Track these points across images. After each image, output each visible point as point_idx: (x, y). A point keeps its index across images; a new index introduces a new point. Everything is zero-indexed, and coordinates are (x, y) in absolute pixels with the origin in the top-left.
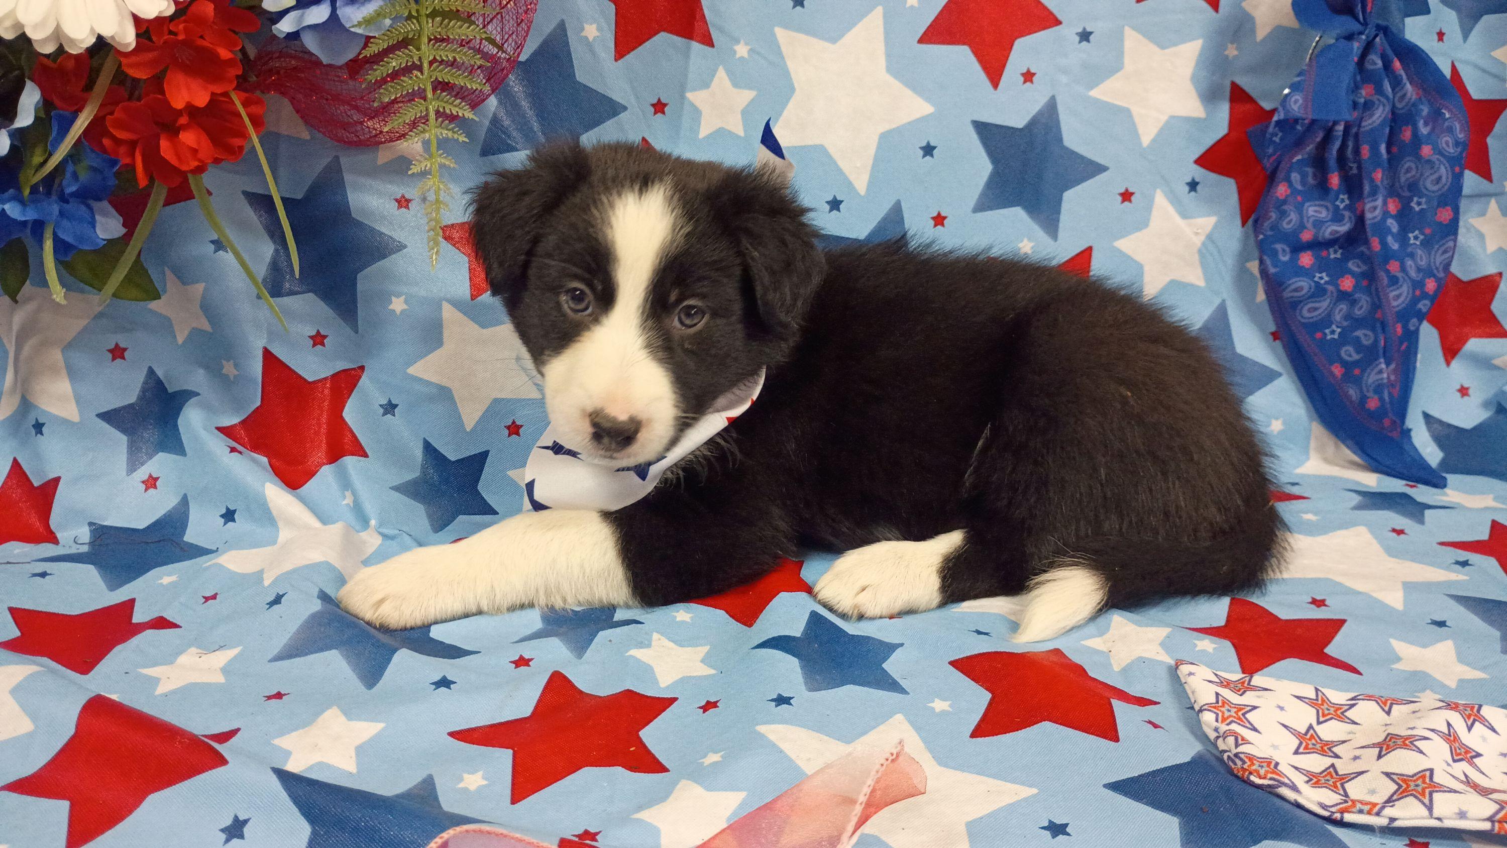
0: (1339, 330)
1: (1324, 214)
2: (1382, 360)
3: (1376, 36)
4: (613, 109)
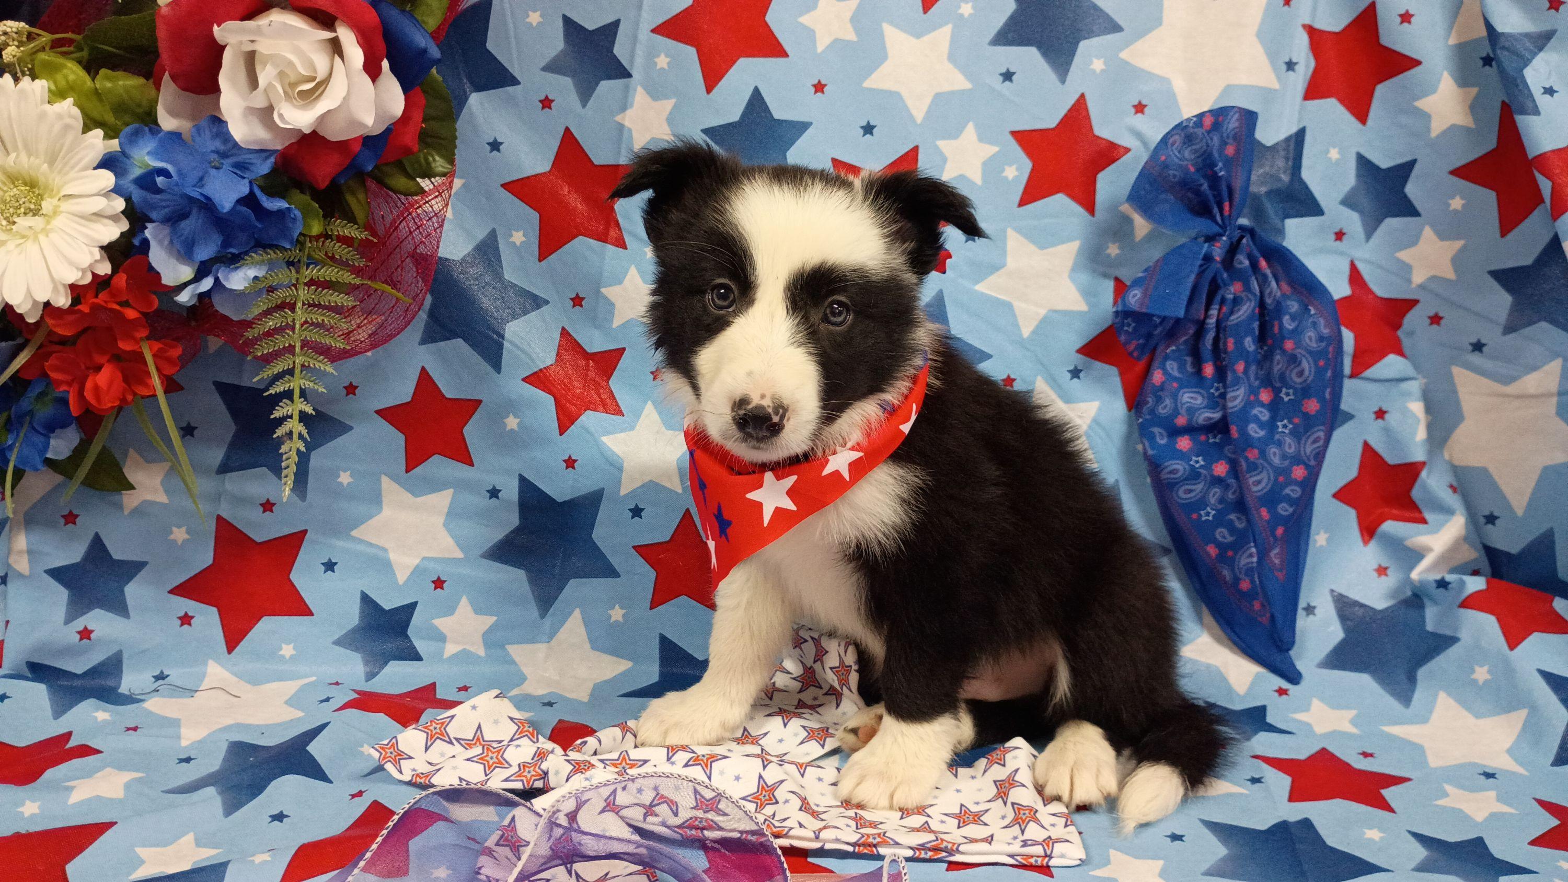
0: (1214, 512)
1: (1199, 401)
2: (1252, 544)
3: (1242, 237)
4: (537, 302)
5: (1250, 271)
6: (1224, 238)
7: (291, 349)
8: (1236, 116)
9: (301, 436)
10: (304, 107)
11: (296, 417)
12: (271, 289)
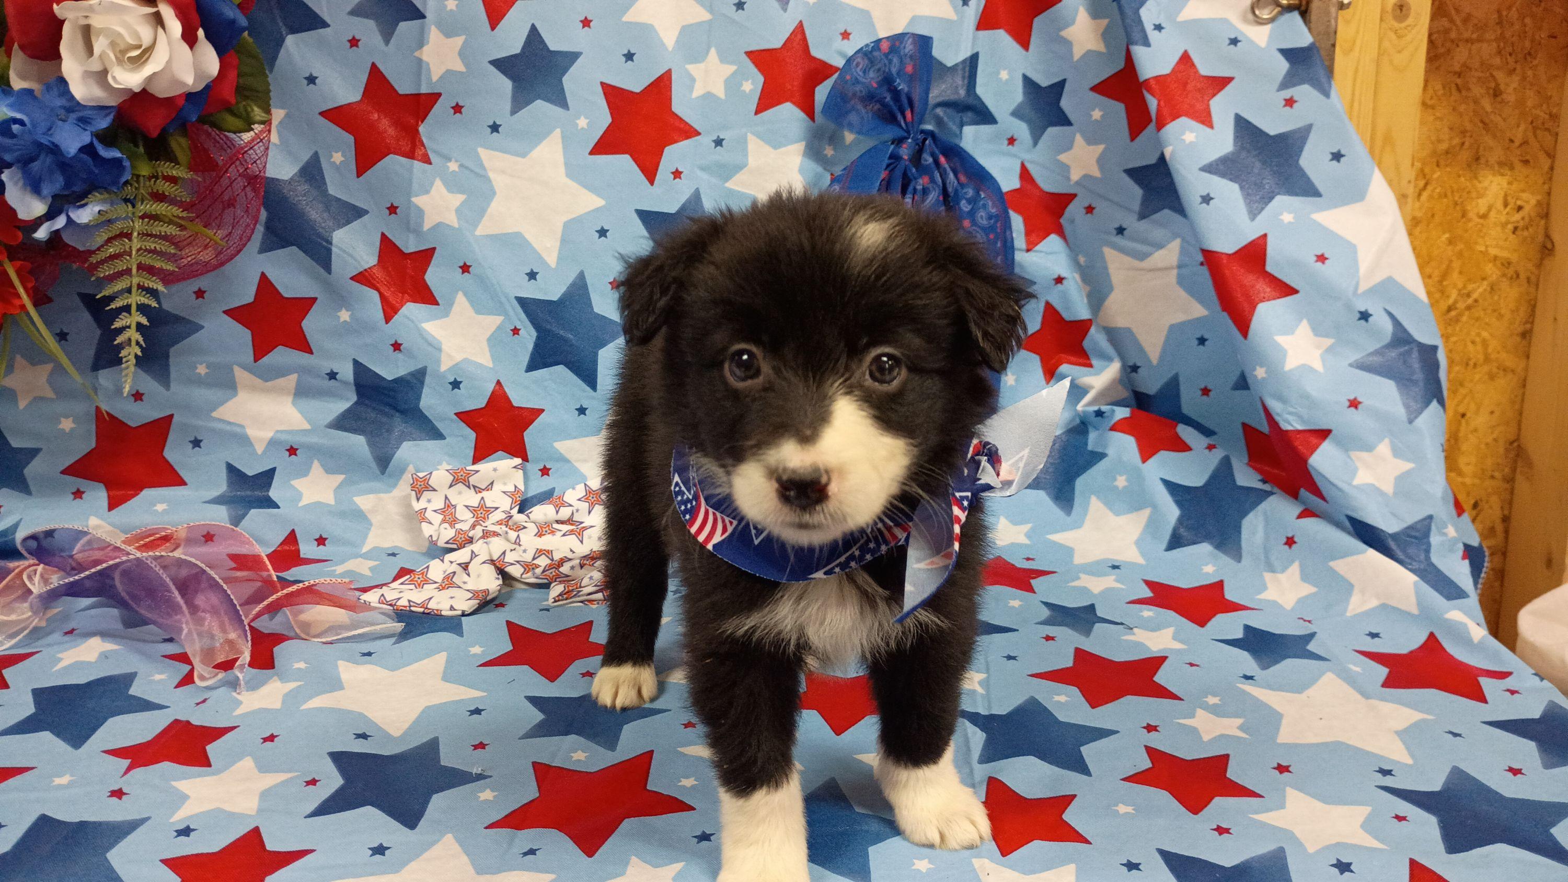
3: (925, 140)
4: (358, 213)
5: (933, 166)
6: (910, 140)
7: (128, 272)
8: (911, 40)
9: (138, 343)
10: (133, 70)
11: (134, 326)
12: (110, 222)
